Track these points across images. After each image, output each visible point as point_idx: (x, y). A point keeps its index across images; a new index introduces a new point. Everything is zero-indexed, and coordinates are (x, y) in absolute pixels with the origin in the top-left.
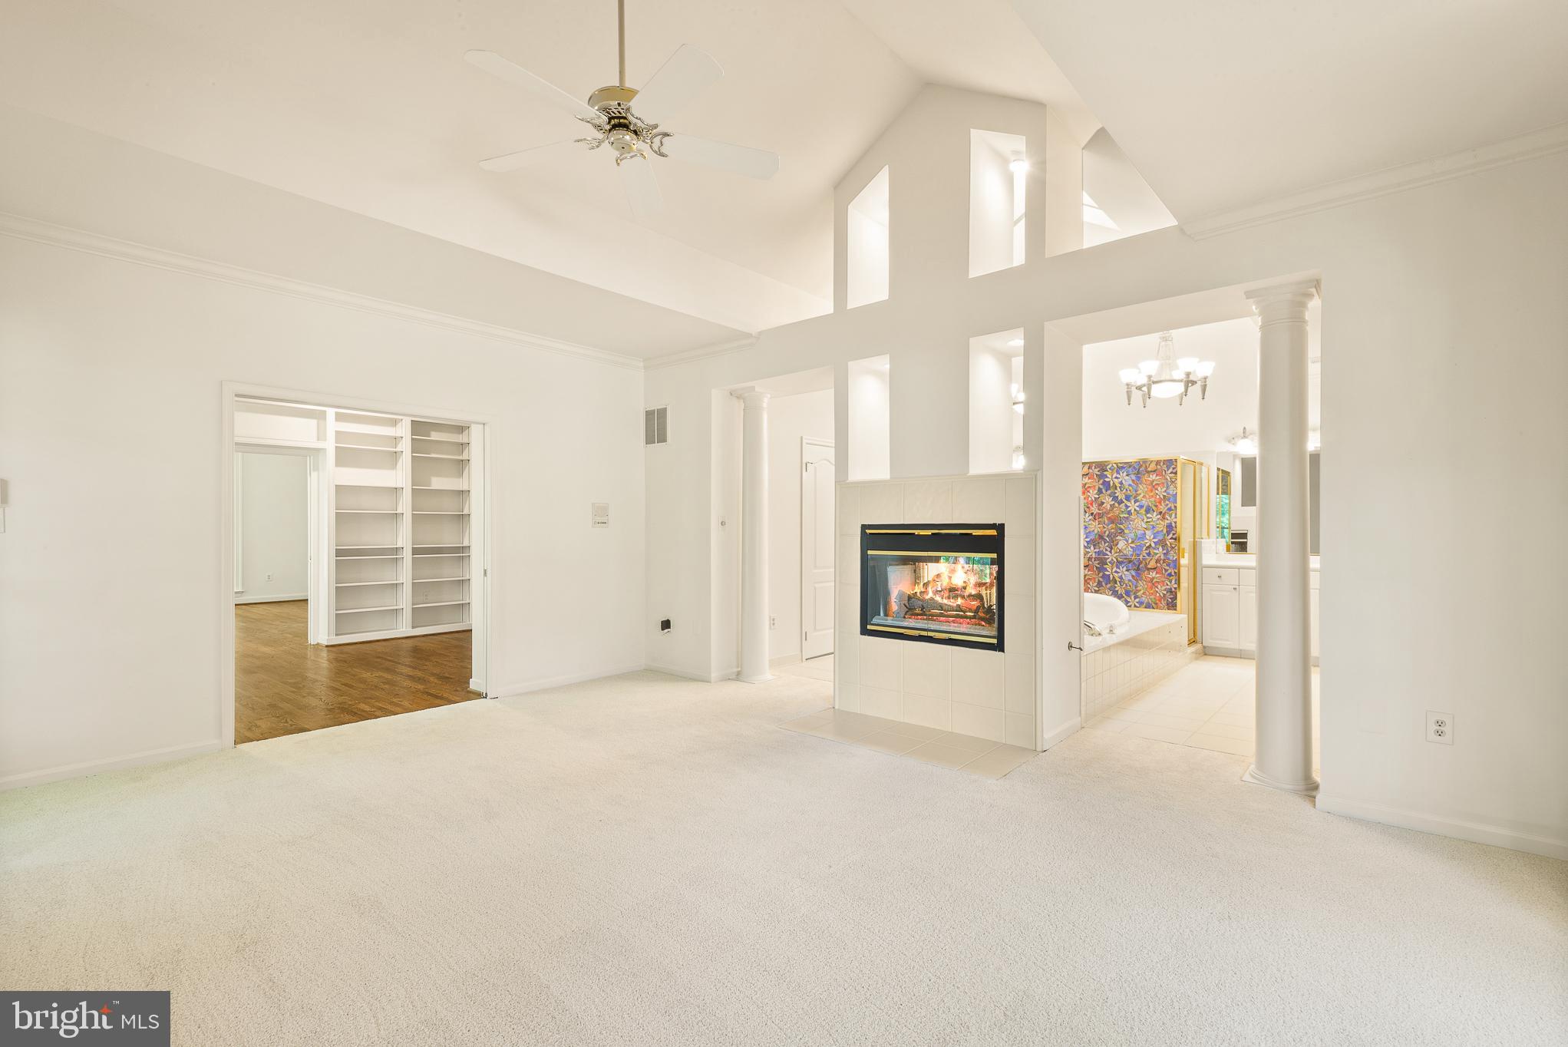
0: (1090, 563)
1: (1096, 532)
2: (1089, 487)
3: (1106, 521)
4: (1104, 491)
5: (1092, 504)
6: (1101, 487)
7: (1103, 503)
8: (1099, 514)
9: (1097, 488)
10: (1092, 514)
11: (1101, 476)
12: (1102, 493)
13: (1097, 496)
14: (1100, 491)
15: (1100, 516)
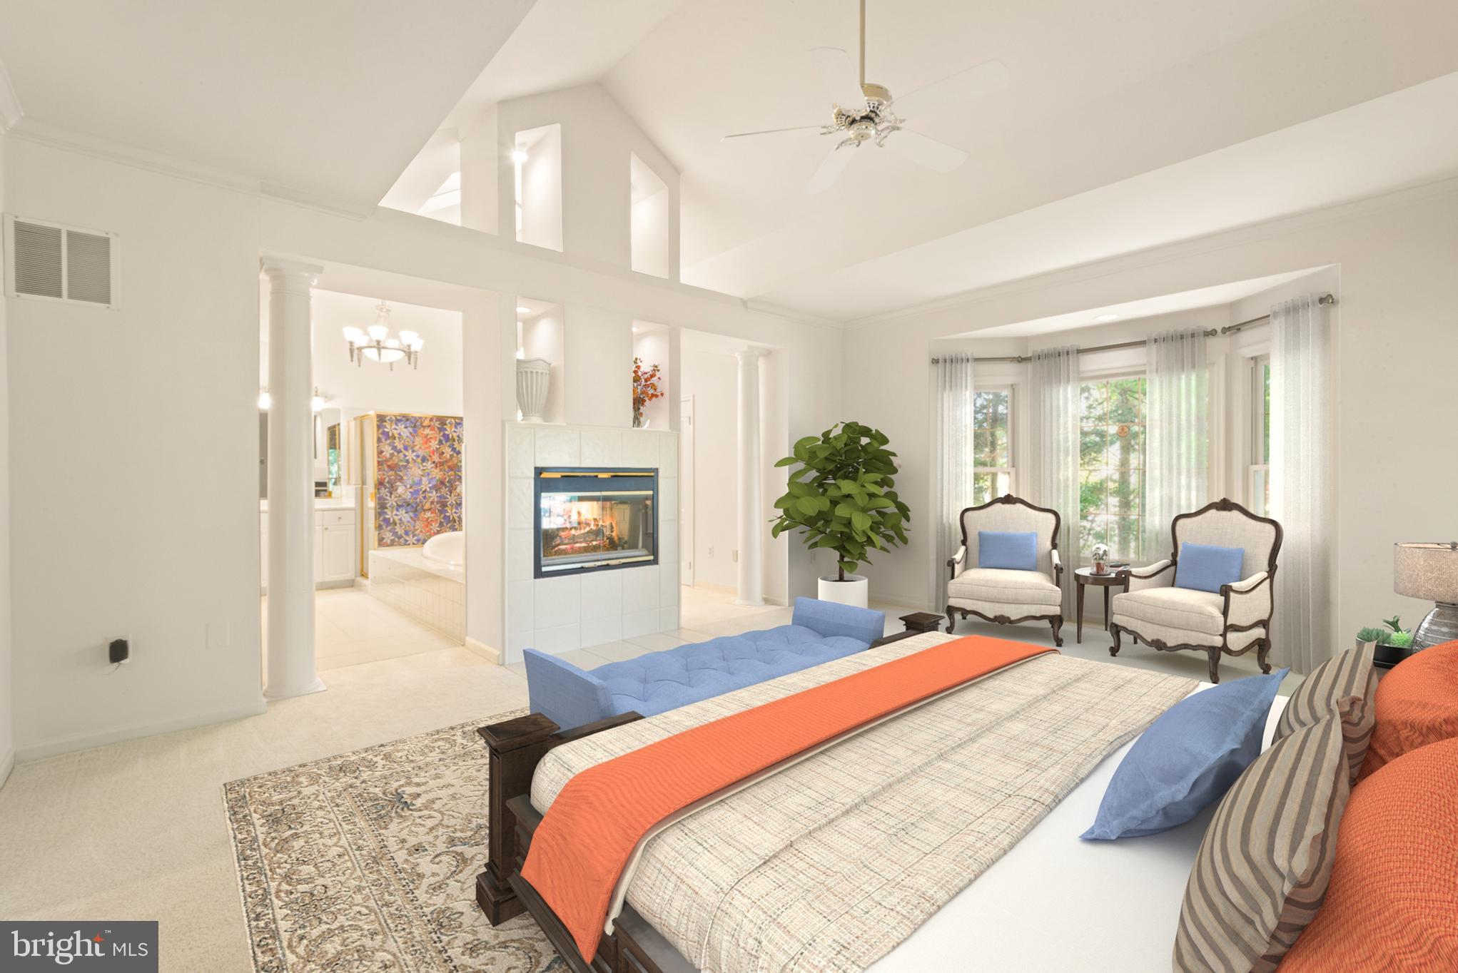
1: (437, 478)
2: (431, 438)
3: (447, 469)
4: (444, 442)
5: (433, 453)
6: (442, 438)
7: (443, 453)
8: (440, 462)
9: (438, 439)
10: (434, 462)
11: (442, 429)
12: (442, 444)
13: (438, 447)
14: (440, 442)
15: (441, 464)
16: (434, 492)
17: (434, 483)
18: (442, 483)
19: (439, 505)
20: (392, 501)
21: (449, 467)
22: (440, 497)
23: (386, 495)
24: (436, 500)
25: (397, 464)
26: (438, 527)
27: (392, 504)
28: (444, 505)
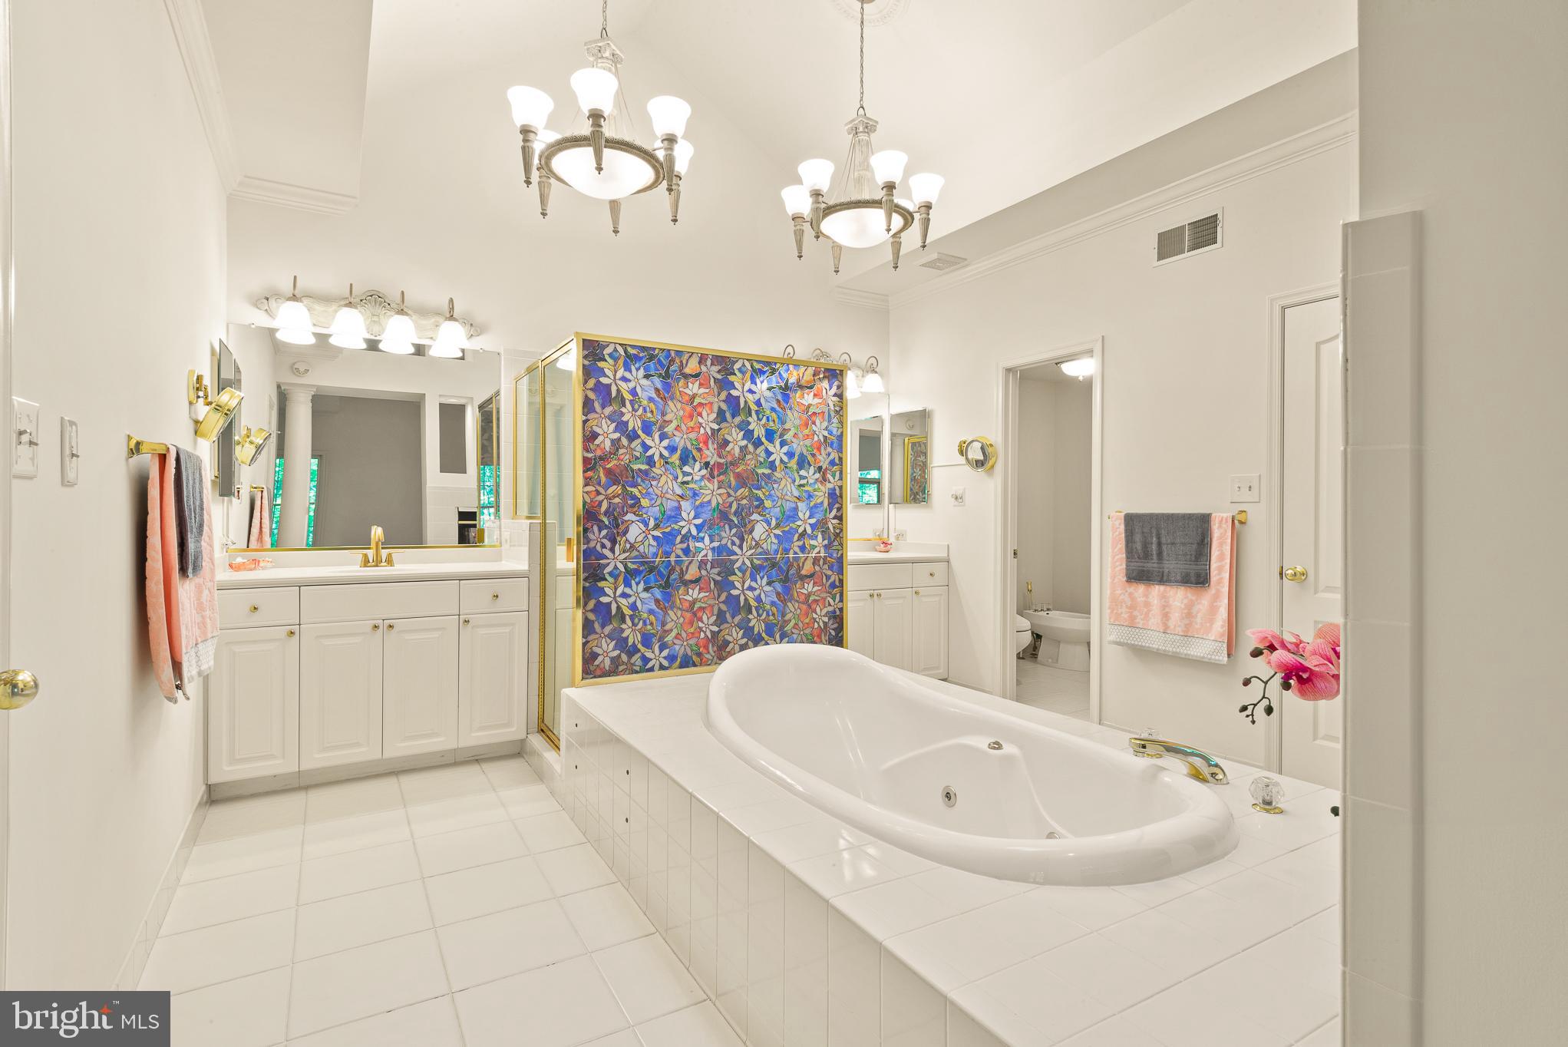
0: (704, 573)
1: (714, 503)
2: (700, 404)
4: (728, 415)
5: (706, 443)
6: (724, 406)
7: (726, 443)
8: (720, 465)
9: (716, 409)
10: (707, 464)
11: (725, 384)
12: (724, 420)
13: (716, 427)
14: (721, 417)
15: (722, 469)
16: (707, 540)
17: (706, 516)
18: (724, 516)
19: (716, 571)
20: (615, 560)
21: (738, 476)
22: (716, 550)
23: (603, 546)
24: (710, 557)
25: (627, 468)
26: (715, 624)
27: (616, 567)
28: (727, 570)
